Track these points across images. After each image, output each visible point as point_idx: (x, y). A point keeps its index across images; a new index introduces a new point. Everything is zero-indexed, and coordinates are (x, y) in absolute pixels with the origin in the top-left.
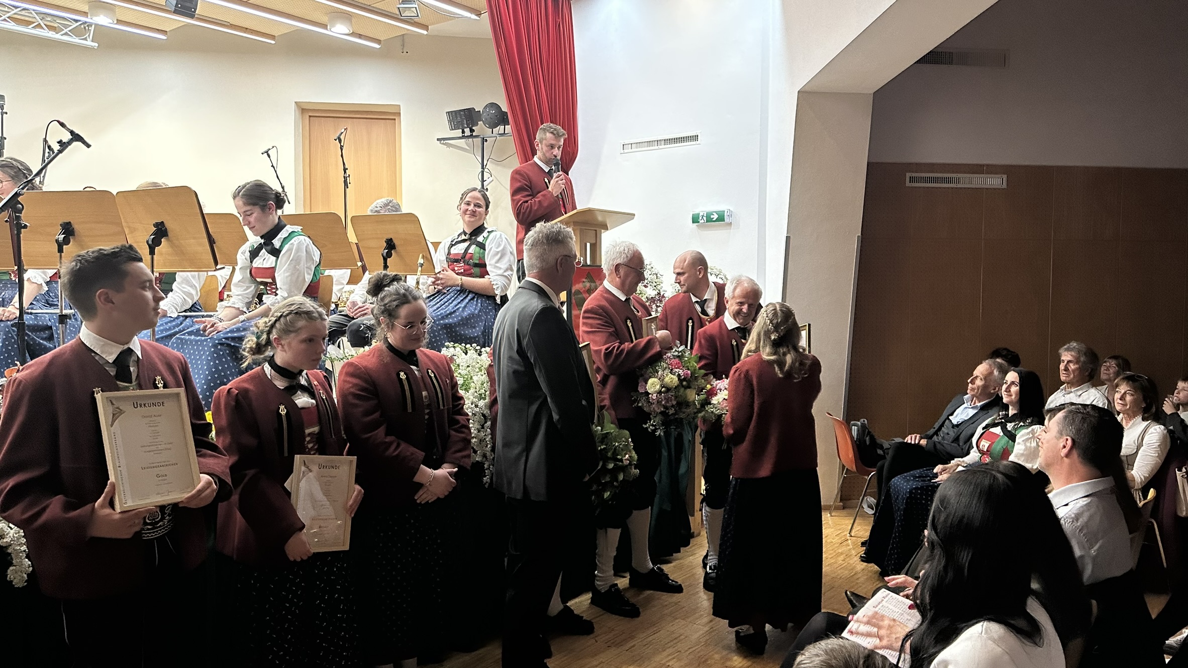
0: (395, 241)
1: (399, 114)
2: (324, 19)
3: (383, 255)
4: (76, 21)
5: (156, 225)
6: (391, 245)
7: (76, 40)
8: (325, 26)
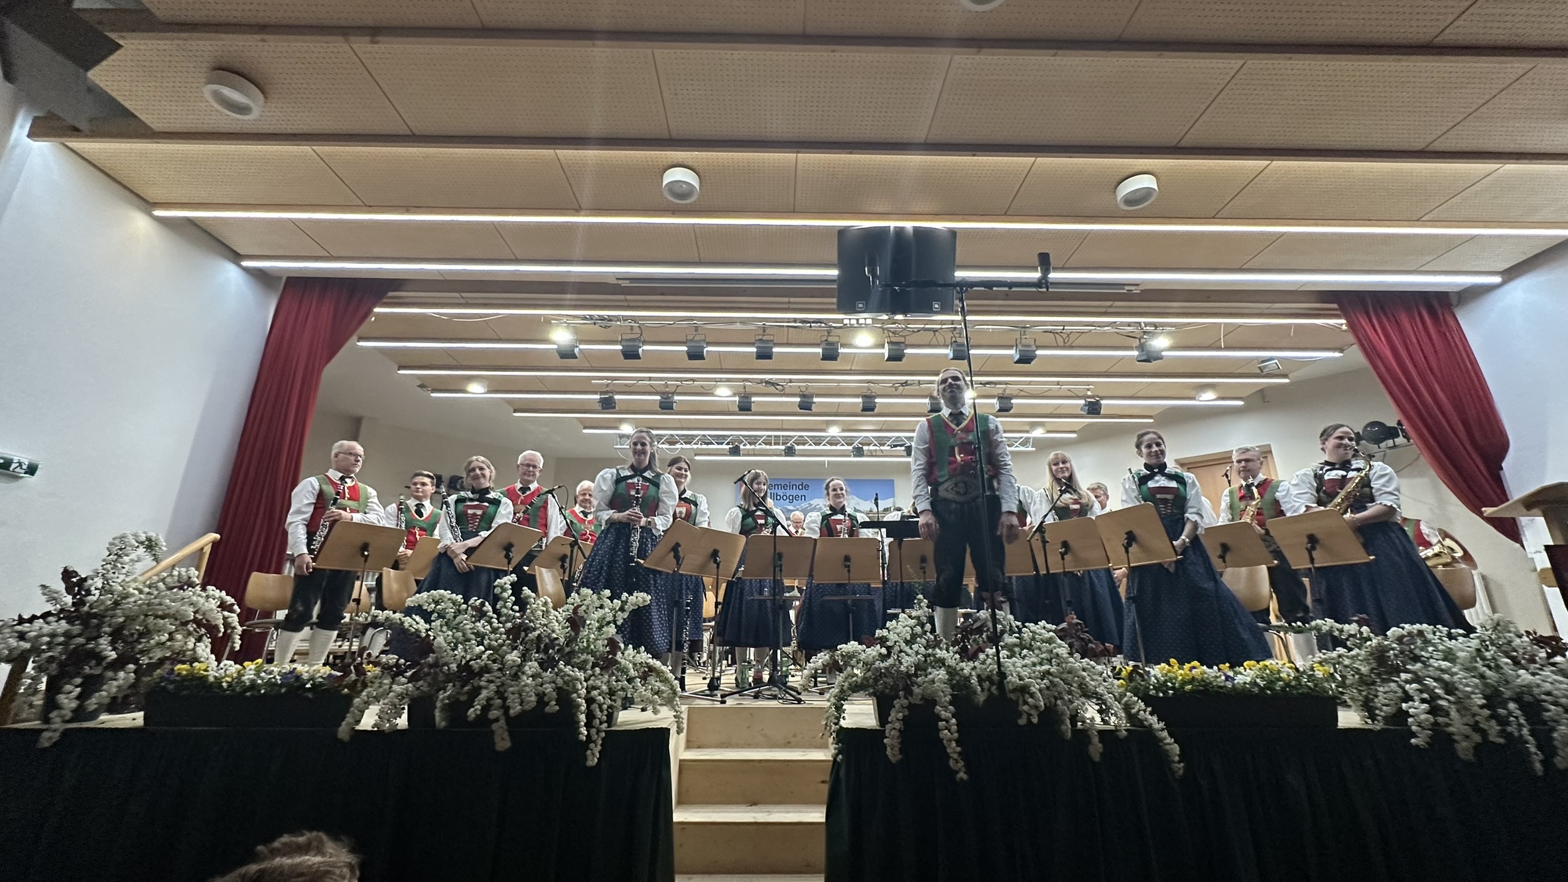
0: (1319, 536)
1: (1270, 452)
2: (1192, 393)
3: (1307, 549)
4: (1021, 438)
5: (1126, 533)
6: (1313, 540)
7: (1022, 449)
8: (1193, 398)
